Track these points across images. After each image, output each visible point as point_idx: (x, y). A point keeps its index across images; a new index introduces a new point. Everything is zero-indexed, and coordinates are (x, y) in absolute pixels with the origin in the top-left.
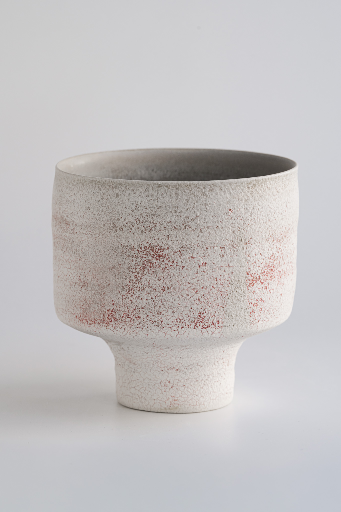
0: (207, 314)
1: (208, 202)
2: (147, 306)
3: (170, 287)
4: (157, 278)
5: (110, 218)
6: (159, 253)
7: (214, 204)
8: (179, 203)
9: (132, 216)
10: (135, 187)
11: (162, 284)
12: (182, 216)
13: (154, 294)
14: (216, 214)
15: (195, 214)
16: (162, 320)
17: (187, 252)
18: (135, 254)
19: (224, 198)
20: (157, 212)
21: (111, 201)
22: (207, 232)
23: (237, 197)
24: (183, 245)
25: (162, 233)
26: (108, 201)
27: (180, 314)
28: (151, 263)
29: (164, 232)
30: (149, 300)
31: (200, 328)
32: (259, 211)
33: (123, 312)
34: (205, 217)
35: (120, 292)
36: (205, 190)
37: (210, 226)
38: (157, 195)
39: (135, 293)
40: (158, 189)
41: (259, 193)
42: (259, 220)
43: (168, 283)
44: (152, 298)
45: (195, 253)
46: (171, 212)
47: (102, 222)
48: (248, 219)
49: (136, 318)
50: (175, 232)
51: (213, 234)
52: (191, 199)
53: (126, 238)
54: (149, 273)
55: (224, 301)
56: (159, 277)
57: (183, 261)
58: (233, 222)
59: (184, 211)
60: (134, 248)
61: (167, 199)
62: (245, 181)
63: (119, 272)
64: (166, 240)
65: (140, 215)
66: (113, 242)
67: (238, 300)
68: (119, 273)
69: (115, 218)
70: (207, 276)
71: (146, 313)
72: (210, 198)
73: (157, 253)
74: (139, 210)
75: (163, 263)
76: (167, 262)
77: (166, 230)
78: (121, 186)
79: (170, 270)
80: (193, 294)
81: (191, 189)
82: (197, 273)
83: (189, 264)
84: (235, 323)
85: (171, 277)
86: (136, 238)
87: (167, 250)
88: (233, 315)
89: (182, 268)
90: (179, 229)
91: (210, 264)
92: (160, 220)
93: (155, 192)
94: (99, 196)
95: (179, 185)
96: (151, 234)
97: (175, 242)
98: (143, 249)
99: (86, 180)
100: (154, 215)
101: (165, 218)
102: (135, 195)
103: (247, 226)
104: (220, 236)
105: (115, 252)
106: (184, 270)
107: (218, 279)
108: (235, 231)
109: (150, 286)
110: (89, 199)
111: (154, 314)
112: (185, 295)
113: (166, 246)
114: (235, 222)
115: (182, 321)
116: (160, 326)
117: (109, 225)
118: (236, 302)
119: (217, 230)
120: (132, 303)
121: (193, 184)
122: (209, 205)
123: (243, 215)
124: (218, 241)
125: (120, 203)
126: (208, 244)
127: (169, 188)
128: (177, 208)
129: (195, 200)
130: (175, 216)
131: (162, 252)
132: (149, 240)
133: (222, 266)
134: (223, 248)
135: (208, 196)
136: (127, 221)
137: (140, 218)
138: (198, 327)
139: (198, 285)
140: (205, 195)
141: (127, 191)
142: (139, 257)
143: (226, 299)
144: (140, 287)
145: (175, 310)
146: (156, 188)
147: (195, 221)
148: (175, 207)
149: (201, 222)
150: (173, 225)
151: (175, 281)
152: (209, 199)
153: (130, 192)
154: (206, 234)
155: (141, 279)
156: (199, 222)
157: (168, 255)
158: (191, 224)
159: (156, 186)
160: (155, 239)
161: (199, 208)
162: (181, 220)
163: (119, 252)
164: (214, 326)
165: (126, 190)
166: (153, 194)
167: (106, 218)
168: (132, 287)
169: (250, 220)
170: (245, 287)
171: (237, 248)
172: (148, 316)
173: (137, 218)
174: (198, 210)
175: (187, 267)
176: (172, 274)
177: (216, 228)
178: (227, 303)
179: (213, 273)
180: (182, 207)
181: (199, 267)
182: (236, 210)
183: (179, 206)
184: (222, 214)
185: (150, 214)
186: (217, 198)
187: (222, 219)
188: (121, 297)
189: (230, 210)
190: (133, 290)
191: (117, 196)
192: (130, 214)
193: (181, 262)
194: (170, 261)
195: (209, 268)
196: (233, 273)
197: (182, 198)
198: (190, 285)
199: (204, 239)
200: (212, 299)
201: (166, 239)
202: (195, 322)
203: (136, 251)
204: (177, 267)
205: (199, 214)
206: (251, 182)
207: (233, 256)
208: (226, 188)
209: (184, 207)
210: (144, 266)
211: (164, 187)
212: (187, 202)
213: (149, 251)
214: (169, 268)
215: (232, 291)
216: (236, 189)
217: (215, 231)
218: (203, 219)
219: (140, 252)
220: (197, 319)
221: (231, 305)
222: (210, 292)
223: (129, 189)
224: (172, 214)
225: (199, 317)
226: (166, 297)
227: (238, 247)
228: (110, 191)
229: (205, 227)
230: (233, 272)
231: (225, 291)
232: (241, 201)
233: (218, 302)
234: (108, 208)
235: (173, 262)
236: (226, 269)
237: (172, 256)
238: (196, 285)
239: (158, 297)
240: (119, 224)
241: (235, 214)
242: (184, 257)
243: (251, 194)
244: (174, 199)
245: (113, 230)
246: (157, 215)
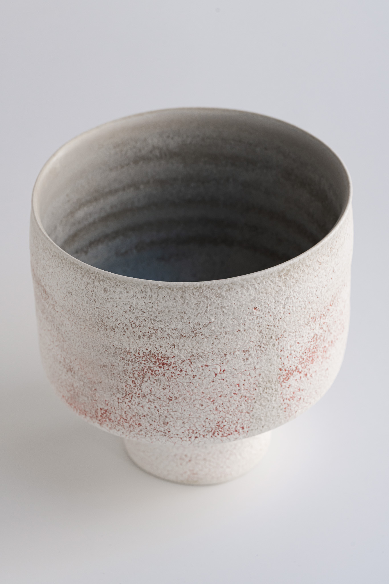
0: (228, 422)
1: (225, 304)
2: (149, 414)
3: (178, 397)
4: (161, 386)
5: (98, 314)
6: (162, 361)
7: (234, 305)
8: (186, 307)
9: (125, 318)
10: (128, 285)
11: (168, 393)
12: (191, 322)
13: (158, 402)
14: (236, 317)
15: (209, 319)
16: (169, 430)
17: (199, 360)
18: (132, 359)
19: (247, 296)
20: (158, 317)
21: (98, 295)
22: (225, 338)
23: (265, 291)
24: (193, 354)
25: (165, 341)
26: (94, 294)
27: (192, 425)
28: (152, 371)
29: (168, 340)
30: (152, 408)
31: (219, 437)
32: (295, 298)
33: (120, 415)
34: (222, 322)
35: (115, 394)
36: (221, 291)
37: (229, 330)
38: (156, 298)
39: (133, 398)
40: (158, 291)
41: (295, 277)
42: (294, 309)
43: (175, 393)
44: (155, 407)
45: (210, 361)
46: (177, 318)
47: (88, 315)
48: (280, 313)
49: (136, 424)
50: (183, 341)
51: (233, 340)
52: (202, 303)
53: (119, 341)
54: (150, 381)
55: (249, 406)
56: (163, 386)
57: (193, 370)
58: (259, 321)
59: (193, 317)
60: (130, 353)
61: (170, 303)
62: (276, 271)
63: (112, 372)
64: (171, 349)
65: (136, 318)
66: (102, 340)
67: (268, 401)
68: (113, 374)
69: (104, 315)
70: (226, 383)
71: (148, 422)
72: (228, 299)
73: (159, 361)
74: (134, 313)
75: (168, 372)
76: (173, 371)
77: (170, 338)
78: (109, 280)
79: (177, 379)
80: (209, 404)
81: (201, 292)
82: (213, 382)
83: (202, 373)
84: (265, 425)
85: (179, 387)
86: (131, 342)
87: (173, 358)
88: (262, 418)
89: (194, 377)
90: (188, 337)
91: (229, 371)
92: (163, 326)
93: (154, 294)
94: (83, 284)
95: (185, 287)
96: (151, 341)
97: (183, 351)
98: (141, 355)
99: (66, 259)
100: (154, 321)
101: (169, 325)
102: (128, 295)
103: (278, 321)
104: (243, 340)
105: (106, 350)
106: (195, 380)
107: (241, 385)
108: (262, 330)
109: (152, 394)
110: (70, 283)
111: (159, 424)
112: (198, 406)
113: (171, 354)
114: (263, 320)
115: (195, 432)
116: (167, 436)
117: (97, 321)
118: (266, 404)
119: (238, 334)
120: (130, 408)
121: (204, 286)
122: (227, 308)
123: (273, 310)
124: (240, 345)
125: (110, 300)
126: (226, 350)
127: (173, 291)
128: (183, 314)
129: (208, 303)
130: (181, 323)
131: (166, 360)
132: (148, 347)
133: (246, 370)
134: (246, 351)
135: (226, 297)
136: (119, 322)
137: (135, 321)
138: (216, 436)
139: (215, 394)
140: (220, 296)
141: (117, 288)
142: (137, 363)
143: (252, 403)
144: (140, 394)
145: (186, 420)
146: (155, 289)
147: (209, 328)
148: (182, 312)
149: (217, 328)
150: (179, 332)
151: (185, 392)
152: (226, 301)
153: (122, 290)
154: (224, 340)
155: (140, 385)
156: (213, 328)
157: (174, 364)
158: (203, 331)
159: (156, 287)
160: (157, 346)
161: (213, 311)
162: (190, 326)
163: (111, 353)
164: (237, 433)
165: (116, 286)
166: (152, 296)
167: (92, 312)
168: (129, 391)
169: (282, 312)
170: (277, 385)
171: (266, 347)
172: (151, 425)
173: (132, 321)
174: (212, 315)
175: (200, 376)
176: (180, 384)
177: (237, 331)
178: (254, 407)
179: (234, 380)
180: (191, 312)
181: (216, 374)
182: (263, 307)
183: (187, 312)
184: (245, 316)
185: (149, 318)
186: (237, 297)
187: (245, 320)
188: (117, 400)
189: (255, 308)
190: (130, 395)
191: (105, 290)
192: (123, 315)
193: (192, 371)
194: (177, 370)
195: (229, 375)
196: (261, 375)
197: (191, 302)
198: (204, 395)
199: (221, 346)
200: (234, 407)
201: (170, 347)
202: (213, 431)
203: (133, 356)
204: (187, 376)
205: (213, 320)
206: (284, 269)
207: (260, 357)
208: (250, 284)
209: (194, 312)
210: (143, 373)
211: (165, 289)
212: (198, 306)
213: (150, 358)
214: (176, 378)
215: (261, 394)
216: (263, 283)
217: (235, 335)
218: (219, 324)
219: (138, 357)
220: (214, 429)
221: (259, 408)
222: (231, 399)
223: (120, 286)
224: (178, 320)
225: (217, 427)
226: (173, 407)
227: (268, 345)
228: (97, 284)
229: (222, 333)
230: (261, 373)
231: (250, 395)
232: (269, 295)
233: (241, 409)
234: (94, 302)
235: (181, 371)
236: (251, 373)
237: (179, 365)
238: (212, 394)
239: (163, 406)
240: (110, 323)
241: (262, 311)
242: (195, 365)
243: (284, 283)
244: (180, 303)
245: (102, 328)
246: (158, 321)
